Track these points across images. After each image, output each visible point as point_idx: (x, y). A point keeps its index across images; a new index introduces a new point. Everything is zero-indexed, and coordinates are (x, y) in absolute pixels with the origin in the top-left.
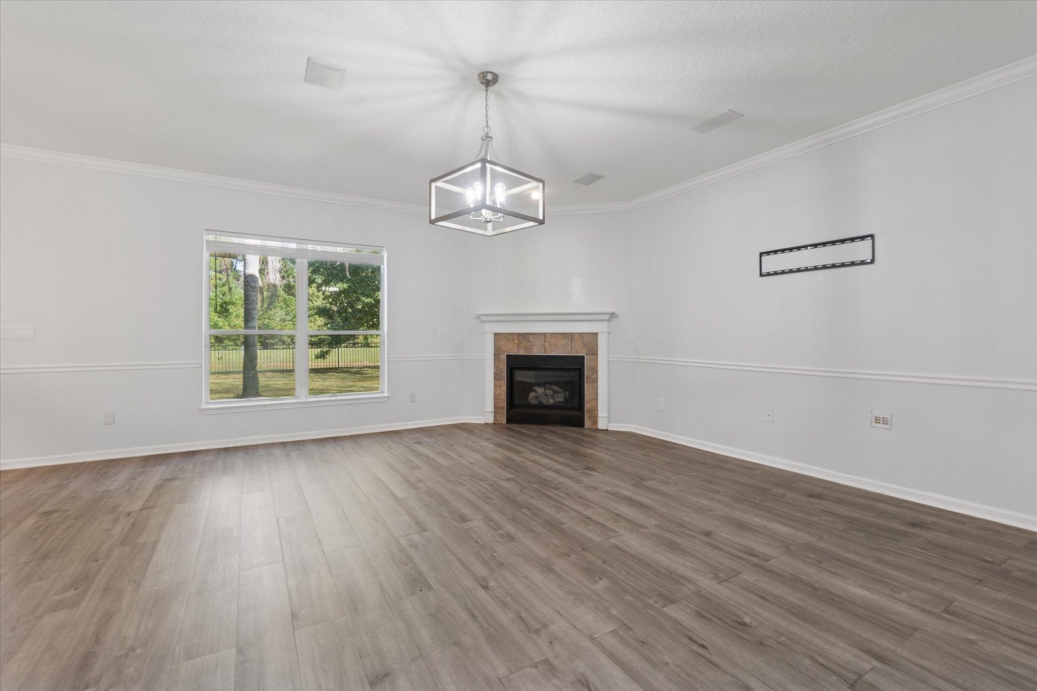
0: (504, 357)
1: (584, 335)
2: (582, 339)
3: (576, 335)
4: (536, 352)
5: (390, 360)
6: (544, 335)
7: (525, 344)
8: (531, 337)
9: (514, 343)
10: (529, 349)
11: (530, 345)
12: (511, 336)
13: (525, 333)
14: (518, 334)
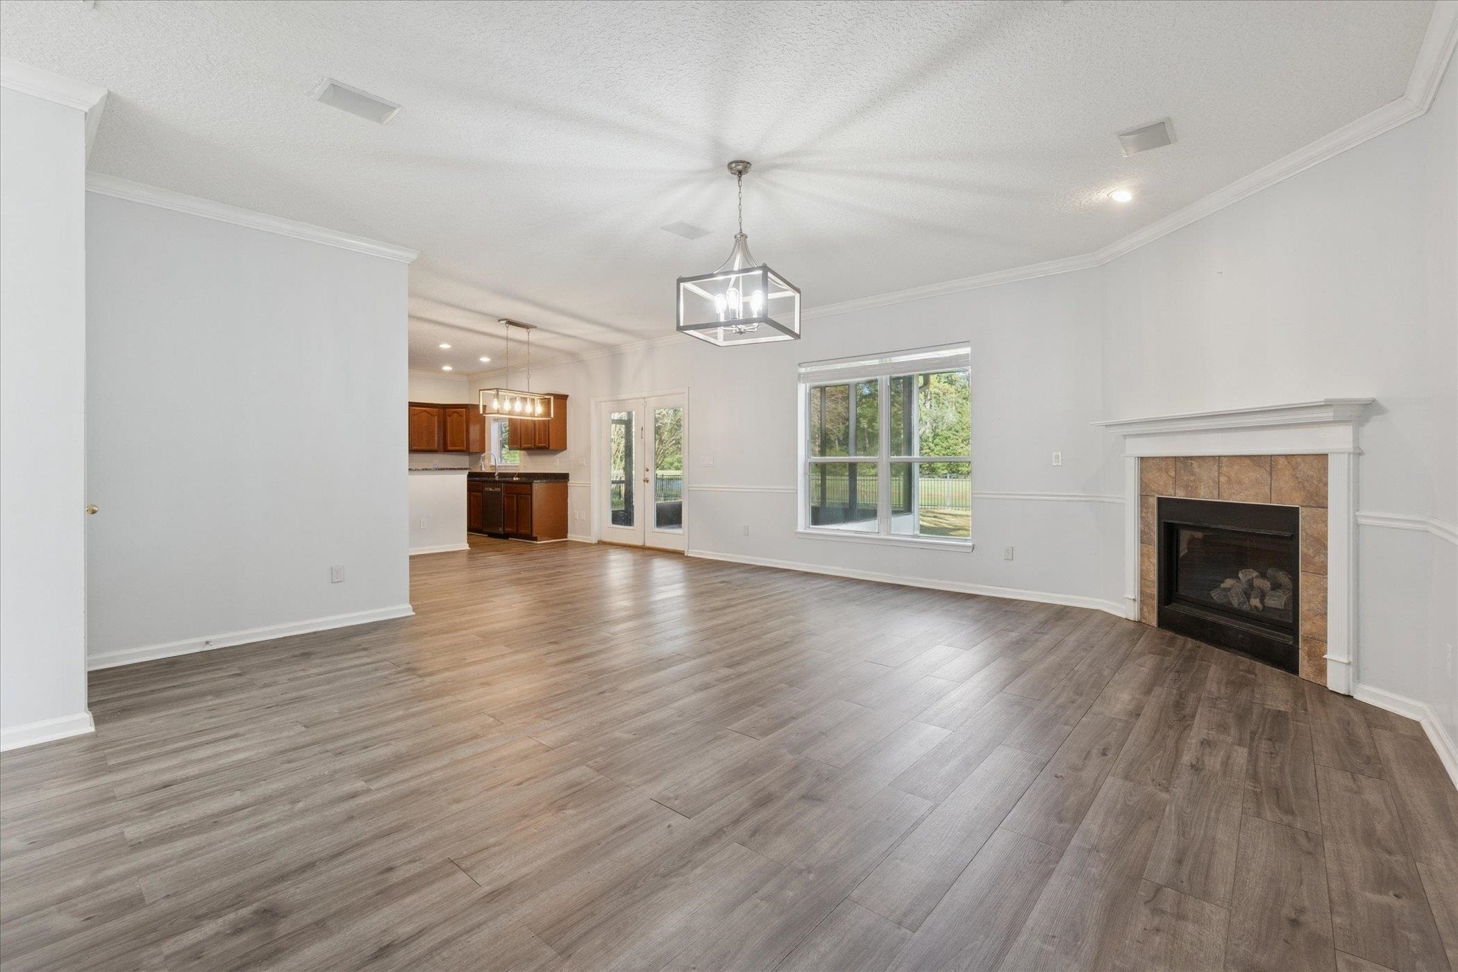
0: (1153, 502)
1: (1299, 460)
2: (1295, 467)
3: (1282, 461)
4: (1205, 494)
5: (975, 496)
6: (1218, 459)
7: (1185, 478)
8: (1195, 464)
9: (1169, 475)
10: (1192, 487)
11: (1194, 481)
12: (1164, 463)
13: (1186, 457)
14: (1176, 457)
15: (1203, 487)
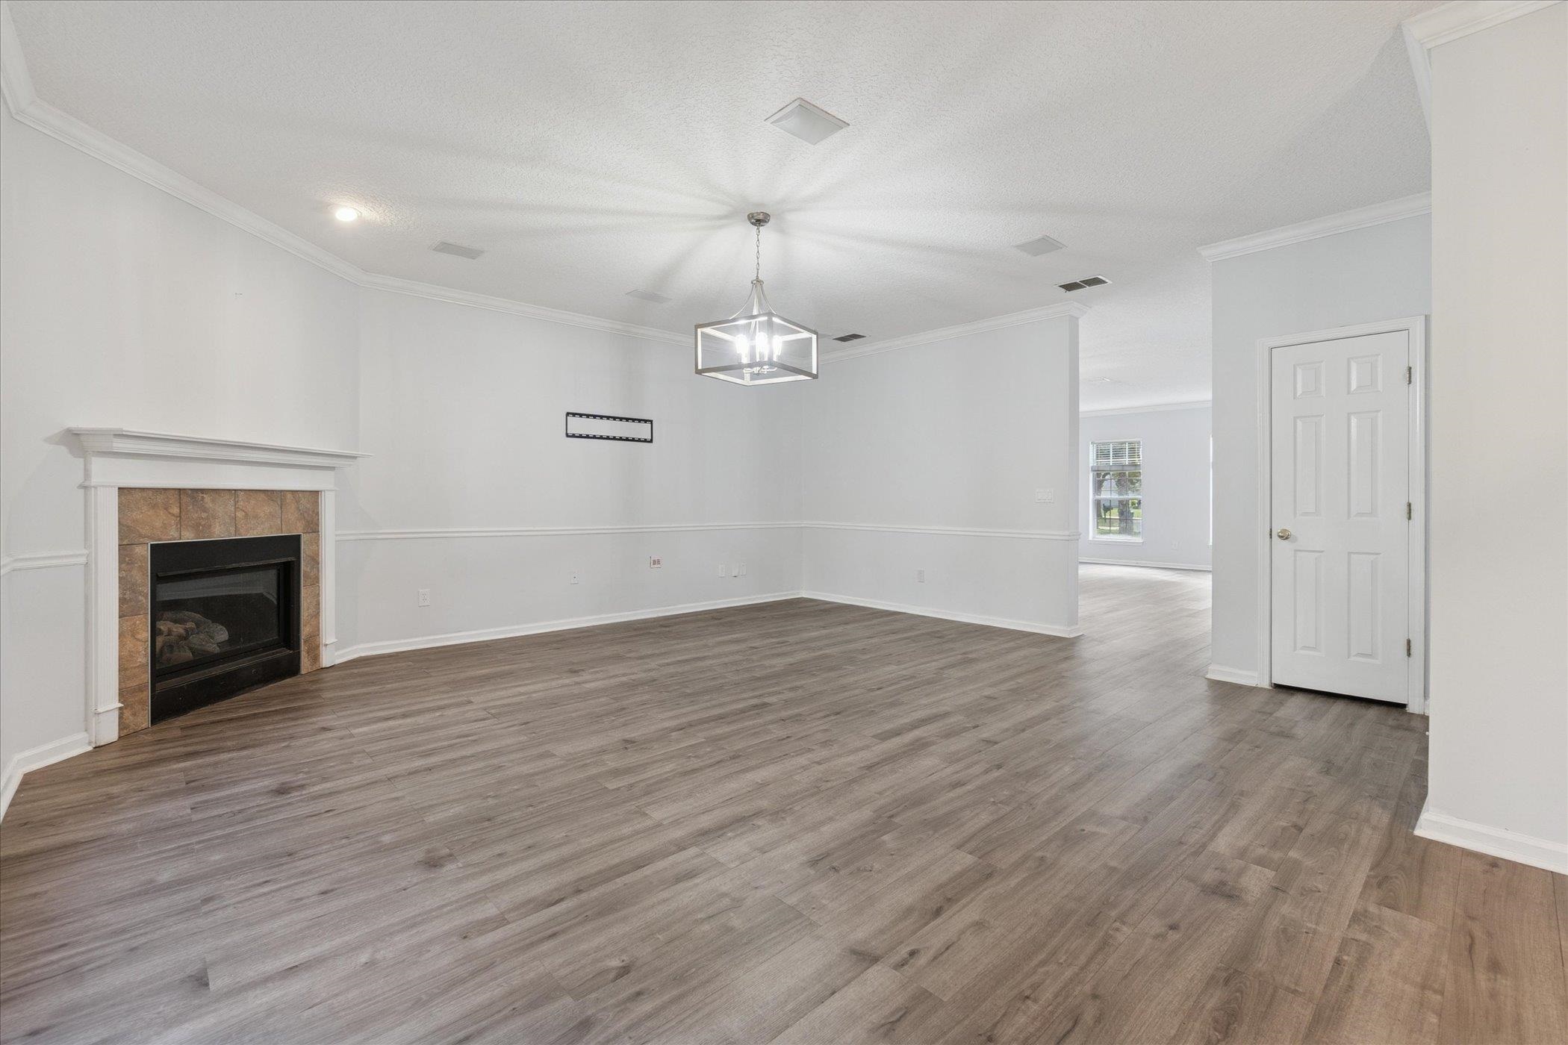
0: (144, 552)
1: (300, 495)
2: (297, 502)
3: (288, 496)
4: (220, 532)
6: (233, 493)
7: (194, 516)
8: (207, 498)
9: (170, 513)
10: (204, 526)
11: (207, 518)
12: (162, 497)
13: (194, 489)
14: (180, 489)
15: (218, 524)
